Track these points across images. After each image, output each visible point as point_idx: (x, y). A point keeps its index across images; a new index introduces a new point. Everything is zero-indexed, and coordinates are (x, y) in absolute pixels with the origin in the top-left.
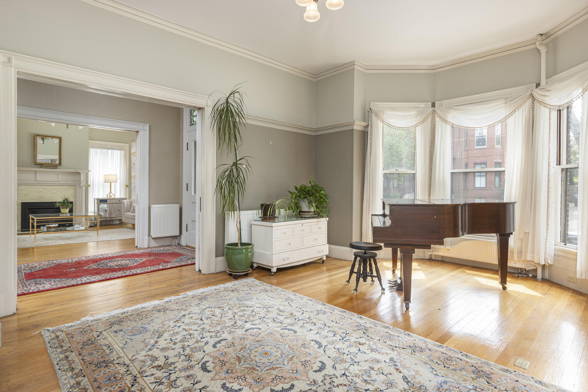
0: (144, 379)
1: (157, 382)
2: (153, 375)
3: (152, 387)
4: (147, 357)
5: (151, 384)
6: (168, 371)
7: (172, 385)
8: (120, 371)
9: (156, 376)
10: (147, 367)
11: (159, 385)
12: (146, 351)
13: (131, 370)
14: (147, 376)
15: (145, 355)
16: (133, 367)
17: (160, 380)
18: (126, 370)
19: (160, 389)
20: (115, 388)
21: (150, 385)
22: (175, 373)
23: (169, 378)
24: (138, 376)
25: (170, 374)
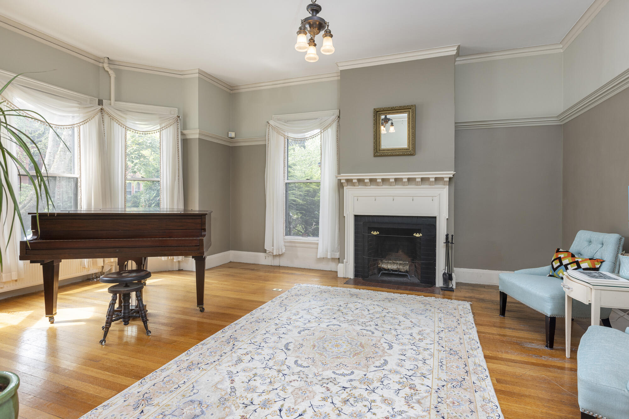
0: (431, 385)
1: (424, 377)
2: (422, 384)
3: (430, 377)
4: (413, 405)
5: (429, 378)
6: (409, 380)
7: (417, 369)
8: (446, 408)
9: (420, 382)
10: (420, 395)
11: (425, 374)
12: (407, 413)
13: (436, 401)
14: (428, 386)
15: (412, 409)
16: (432, 403)
17: (421, 377)
18: (440, 404)
19: (426, 371)
20: (457, 393)
21: (431, 379)
22: (406, 375)
23: (414, 374)
24: (434, 391)
25: (410, 376)
